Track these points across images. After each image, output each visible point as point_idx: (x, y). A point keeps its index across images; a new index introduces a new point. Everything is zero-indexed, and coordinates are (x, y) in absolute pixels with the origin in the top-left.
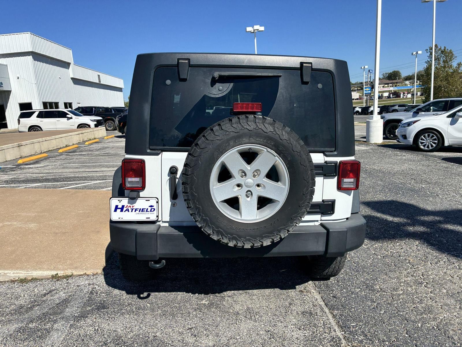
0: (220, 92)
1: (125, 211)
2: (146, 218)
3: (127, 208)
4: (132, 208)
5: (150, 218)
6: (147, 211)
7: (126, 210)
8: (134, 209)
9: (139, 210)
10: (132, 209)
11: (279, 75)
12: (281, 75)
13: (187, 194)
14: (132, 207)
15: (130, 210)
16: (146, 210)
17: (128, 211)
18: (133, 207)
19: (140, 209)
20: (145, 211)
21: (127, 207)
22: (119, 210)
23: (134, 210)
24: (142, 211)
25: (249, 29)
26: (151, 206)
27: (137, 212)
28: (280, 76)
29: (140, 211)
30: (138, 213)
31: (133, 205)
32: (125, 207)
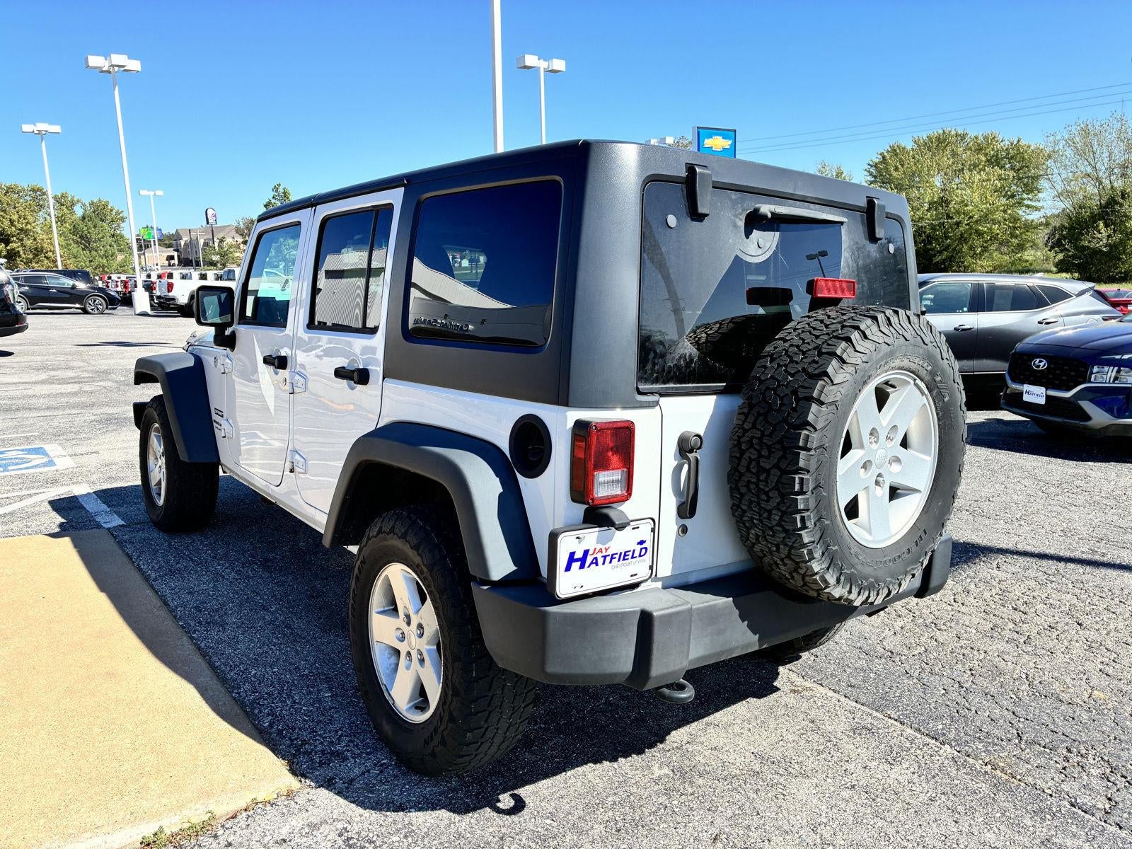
0: (760, 251)
1: (589, 566)
2: (632, 576)
3: (595, 556)
4: (604, 554)
5: (636, 575)
6: (633, 557)
7: (592, 563)
8: (609, 555)
9: (617, 556)
10: (605, 557)
11: (842, 220)
12: (845, 220)
13: (803, 497)
14: (604, 551)
15: (600, 560)
16: (631, 554)
17: (597, 565)
18: (606, 550)
19: (621, 553)
20: (630, 557)
21: (594, 553)
22: (576, 565)
23: (608, 559)
24: (624, 559)
25: (95, 61)
26: (642, 542)
27: (615, 561)
28: (842, 223)
29: (619, 560)
30: (617, 567)
31: (607, 546)
32: (590, 553)
